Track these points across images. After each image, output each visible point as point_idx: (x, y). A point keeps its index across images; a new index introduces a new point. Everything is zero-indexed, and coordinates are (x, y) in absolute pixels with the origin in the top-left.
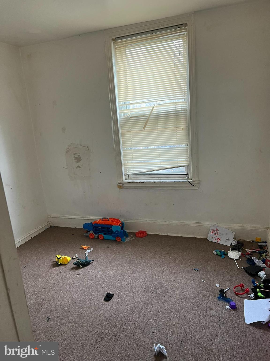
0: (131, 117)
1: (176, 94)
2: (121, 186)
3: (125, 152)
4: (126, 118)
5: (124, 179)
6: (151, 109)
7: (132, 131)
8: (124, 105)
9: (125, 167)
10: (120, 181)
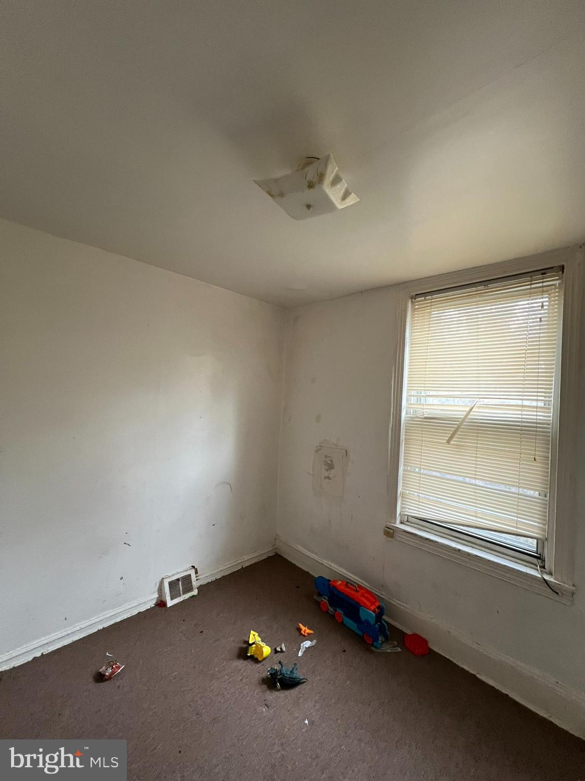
0: (425, 418)
1: (524, 390)
2: (390, 532)
3: (405, 474)
4: (417, 417)
5: (398, 521)
6: (468, 409)
7: (425, 441)
8: (416, 396)
9: (402, 500)
10: (390, 523)
